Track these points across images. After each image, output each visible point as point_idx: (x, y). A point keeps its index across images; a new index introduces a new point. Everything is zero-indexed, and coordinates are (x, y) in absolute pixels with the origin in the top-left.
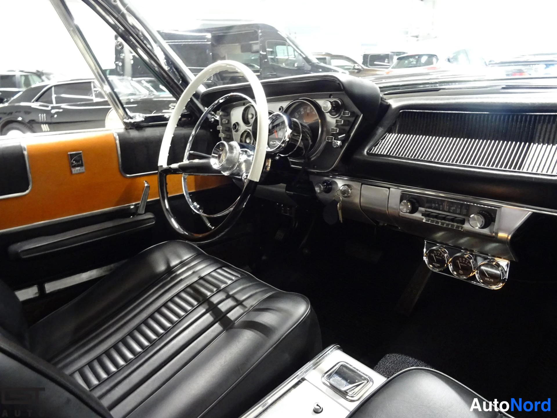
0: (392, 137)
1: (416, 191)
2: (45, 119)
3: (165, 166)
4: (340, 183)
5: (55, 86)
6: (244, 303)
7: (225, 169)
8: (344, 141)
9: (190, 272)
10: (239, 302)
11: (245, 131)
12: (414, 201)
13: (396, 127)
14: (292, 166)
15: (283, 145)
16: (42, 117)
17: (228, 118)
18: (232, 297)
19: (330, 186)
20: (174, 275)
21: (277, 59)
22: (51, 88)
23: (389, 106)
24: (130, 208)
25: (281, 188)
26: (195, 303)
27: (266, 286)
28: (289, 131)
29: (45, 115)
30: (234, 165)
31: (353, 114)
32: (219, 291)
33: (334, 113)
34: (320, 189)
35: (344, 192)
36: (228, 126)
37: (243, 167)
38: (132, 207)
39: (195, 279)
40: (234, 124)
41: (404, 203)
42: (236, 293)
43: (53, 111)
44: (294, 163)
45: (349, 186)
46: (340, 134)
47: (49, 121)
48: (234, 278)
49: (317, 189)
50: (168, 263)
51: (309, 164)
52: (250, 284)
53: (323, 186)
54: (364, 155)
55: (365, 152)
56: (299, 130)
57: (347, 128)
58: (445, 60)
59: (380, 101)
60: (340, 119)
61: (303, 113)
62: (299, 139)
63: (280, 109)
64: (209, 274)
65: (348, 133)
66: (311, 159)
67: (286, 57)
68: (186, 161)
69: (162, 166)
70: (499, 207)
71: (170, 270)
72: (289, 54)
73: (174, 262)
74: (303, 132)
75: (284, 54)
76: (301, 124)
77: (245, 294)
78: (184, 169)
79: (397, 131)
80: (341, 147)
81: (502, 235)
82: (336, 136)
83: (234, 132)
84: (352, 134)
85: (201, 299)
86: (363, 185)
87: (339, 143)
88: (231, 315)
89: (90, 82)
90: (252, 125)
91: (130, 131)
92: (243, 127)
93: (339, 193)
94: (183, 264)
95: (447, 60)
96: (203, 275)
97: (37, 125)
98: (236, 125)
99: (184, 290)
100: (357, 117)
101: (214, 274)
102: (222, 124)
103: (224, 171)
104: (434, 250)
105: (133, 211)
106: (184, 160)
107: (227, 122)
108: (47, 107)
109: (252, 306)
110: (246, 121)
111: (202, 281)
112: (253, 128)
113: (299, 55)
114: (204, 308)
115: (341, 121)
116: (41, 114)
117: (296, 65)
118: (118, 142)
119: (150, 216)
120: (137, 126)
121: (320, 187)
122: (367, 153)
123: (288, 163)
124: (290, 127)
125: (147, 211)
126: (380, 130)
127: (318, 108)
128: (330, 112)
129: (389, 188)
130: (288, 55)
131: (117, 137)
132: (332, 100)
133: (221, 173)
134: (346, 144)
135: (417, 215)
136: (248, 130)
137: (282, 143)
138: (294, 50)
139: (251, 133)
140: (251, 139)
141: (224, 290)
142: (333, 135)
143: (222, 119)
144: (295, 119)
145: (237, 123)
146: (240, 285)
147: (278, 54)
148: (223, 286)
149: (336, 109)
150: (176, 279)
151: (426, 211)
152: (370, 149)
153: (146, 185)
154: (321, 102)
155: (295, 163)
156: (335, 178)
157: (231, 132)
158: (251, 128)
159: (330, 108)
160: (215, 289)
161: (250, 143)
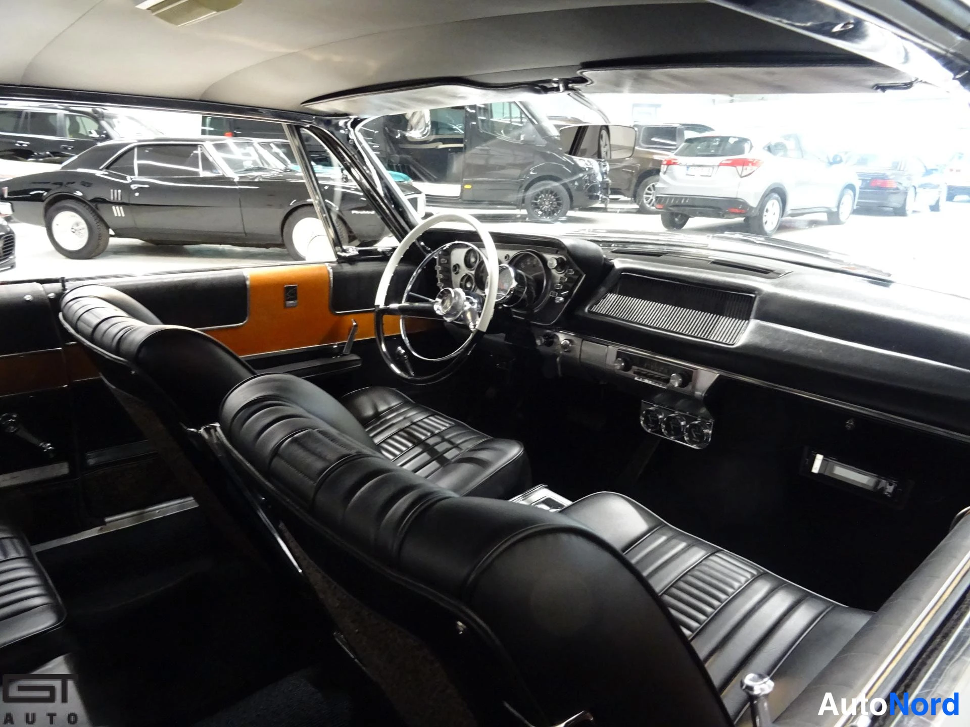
0: (612, 297)
1: (632, 350)
2: (119, 199)
3: (382, 306)
4: (562, 338)
5: (139, 147)
6: (460, 446)
7: (448, 314)
8: (566, 297)
9: (401, 418)
10: (455, 445)
11: (466, 275)
12: (628, 359)
13: (617, 289)
14: (514, 316)
15: (508, 297)
16: (115, 194)
17: (447, 257)
18: (449, 441)
19: (551, 340)
20: (383, 420)
21: (493, 122)
22: (132, 149)
23: (613, 266)
24: (332, 347)
25: (500, 338)
26: (410, 445)
27: (479, 434)
28: (514, 284)
29: (120, 191)
30: (458, 312)
31: (576, 272)
32: (433, 435)
33: (560, 270)
34: (541, 341)
35: (565, 346)
36: (447, 266)
37: (469, 315)
38: (335, 347)
39: (408, 424)
40: (454, 266)
41: (619, 361)
42: (451, 438)
43: (133, 187)
44: (516, 314)
45: (571, 341)
46: (564, 290)
47: (126, 201)
48: (447, 425)
49: (538, 342)
50: (375, 407)
51: (531, 316)
52: (465, 431)
53: (544, 339)
54: (585, 313)
55: (586, 310)
56: (524, 283)
57: (571, 285)
58: (764, 148)
59: (603, 261)
60: (565, 276)
61: (529, 264)
62: (523, 291)
63: (506, 257)
64: (421, 420)
65: (571, 291)
66: (534, 311)
67: (507, 121)
68: (404, 304)
69: (378, 306)
70: (696, 369)
71: (377, 415)
72: (513, 116)
73: (382, 408)
74: (528, 285)
75: (503, 116)
76: (527, 277)
77: (461, 439)
78: (402, 310)
79: (617, 292)
80: (563, 303)
81: (698, 393)
82: (559, 292)
83: (453, 274)
84: (575, 291)
85: (415, 441)
86: (584, 342)
87: (561, 299)
88: (448, 455)
89: (196, 146)
90: (475, 269)
91: (343, 264)
92: (464, 271)
93: (559, 347)
94: (391, 410)
95: (766, 148)
96: (415, 420)
97: (105, 205)
98: (457, 267)
99: (396, 433)
100: (581, 276)
101: (426, 420)
102: (440, 264)
103: (447, 317)
104: (651, 411)
105: (337, 351)
106: (403, 302)
107: (446, 261)
108: (125, 178)
109: (467, 449)
110: (468, 264)
111: (414, 427)
112: (476, 273)
113: (529, 121)
114: (421, 448)
115: (565, 279)
116: (114, 190)
117: (522, 138)
118: (331, 276)
119: (355, 357)
120: (351, 260)
121: (541, 340)
122: (588, 311)
123: (511, 313)
124: (516, 280)
125: (353, 352)
126: (603, 290)
127: (544, 261)
128: (556, 268)
129: (608, 346)
130: (511, 117)
131: (331, 271)
132: (557, 257)
133: (443, 319)
134: (569, 300)
135: (630, 373)
136: (469, 274)
137: (508, 295)
138: (522, 112)
139: (473, 278)
140: (472, 284)
141: (438, 434)
142: (556, 290)
143: (440, 258)
144: (520, 271)
145: (458, 264)
146: (455, 431)
147: (494, 114)
148: (437, 431)
149: (561, 265)
150: (388, 423)
151: (638, 370)
152: (591, 307)
153: (354, 324)
154: (548, 257)
155: (518, 314)
156: (558, 332)
157: (450, 273)
158: (473, 272)
159: (556, 265)
160: (429, 434)
161: (471, 288)
